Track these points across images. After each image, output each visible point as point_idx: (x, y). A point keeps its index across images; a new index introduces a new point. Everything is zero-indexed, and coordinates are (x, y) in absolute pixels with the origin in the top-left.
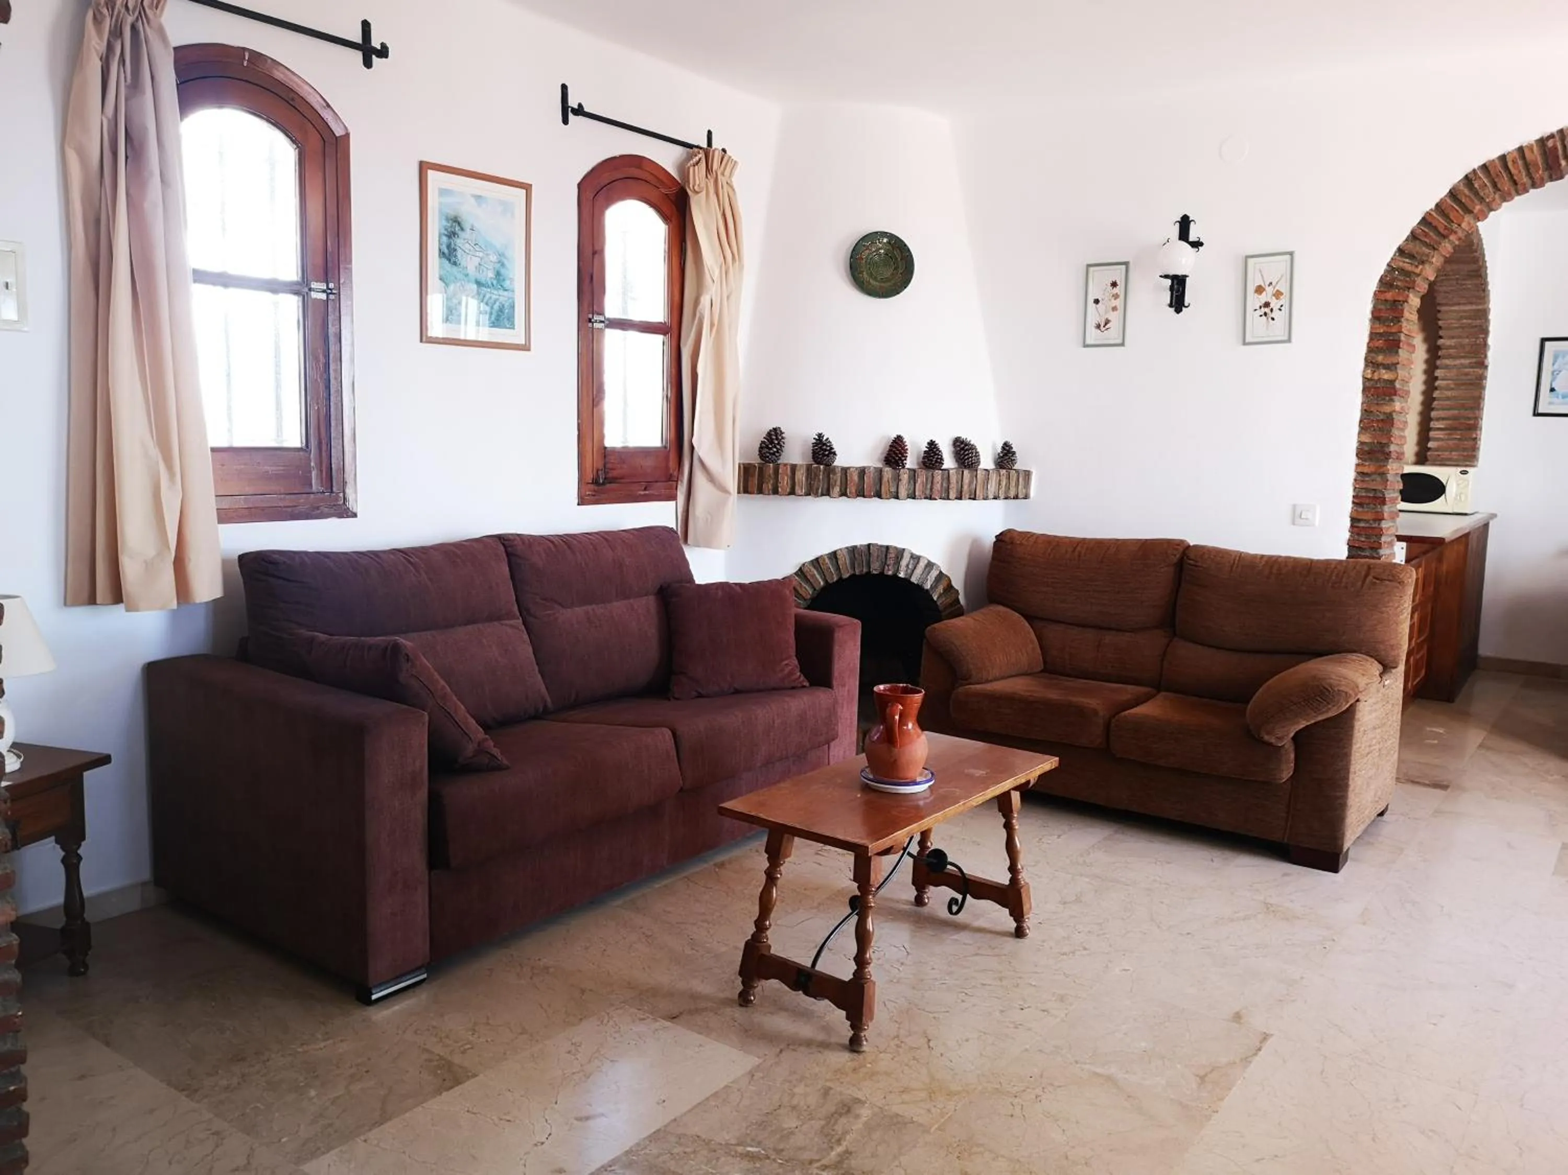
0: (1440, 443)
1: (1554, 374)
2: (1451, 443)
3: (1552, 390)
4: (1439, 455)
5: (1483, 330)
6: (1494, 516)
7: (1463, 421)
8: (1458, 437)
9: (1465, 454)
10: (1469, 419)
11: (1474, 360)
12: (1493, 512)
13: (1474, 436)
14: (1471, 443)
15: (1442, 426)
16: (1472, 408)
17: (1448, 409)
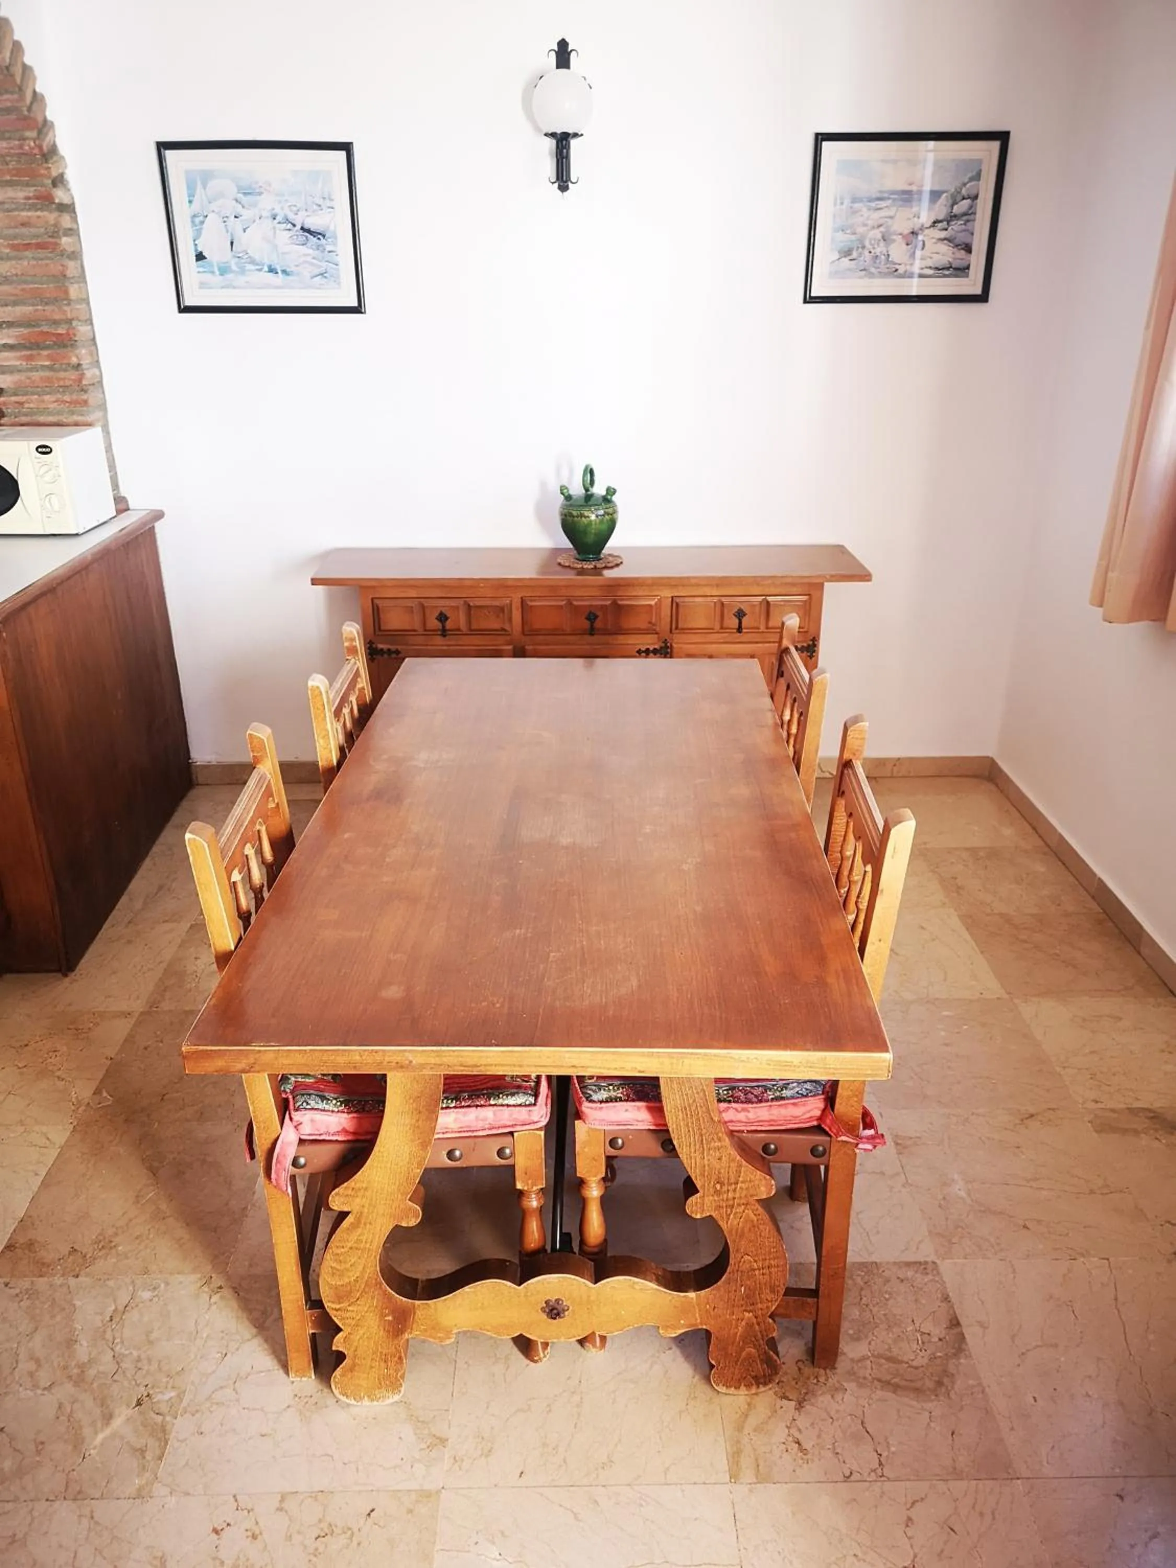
0: (16, 377)
1: (198, 219)
2: (36, 375)
3: (200, 257)
4: (21, 404)
5: (25, 118)
6: (159, 515)
7: (45, 329)
8: (47, 363)
9: (67, 398)
10: (56, 323)
11: (30, 192)
12: (157, 506)
13: (74, 360)
14: (73, 375)
15: (10, 341)
16: (55, 300)
17: (15, 304)
